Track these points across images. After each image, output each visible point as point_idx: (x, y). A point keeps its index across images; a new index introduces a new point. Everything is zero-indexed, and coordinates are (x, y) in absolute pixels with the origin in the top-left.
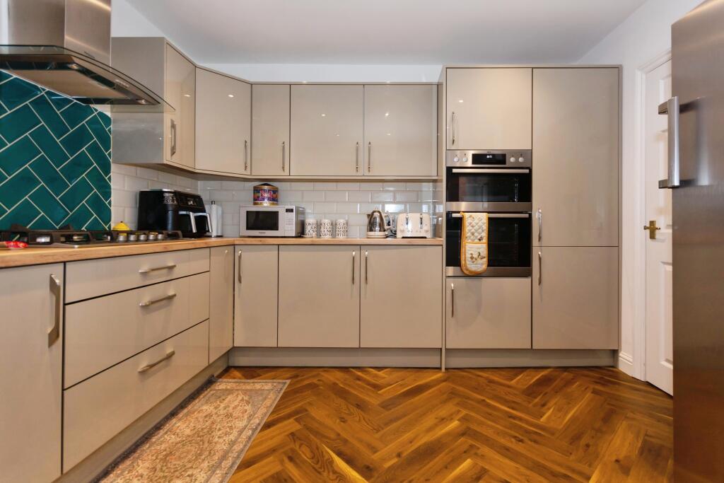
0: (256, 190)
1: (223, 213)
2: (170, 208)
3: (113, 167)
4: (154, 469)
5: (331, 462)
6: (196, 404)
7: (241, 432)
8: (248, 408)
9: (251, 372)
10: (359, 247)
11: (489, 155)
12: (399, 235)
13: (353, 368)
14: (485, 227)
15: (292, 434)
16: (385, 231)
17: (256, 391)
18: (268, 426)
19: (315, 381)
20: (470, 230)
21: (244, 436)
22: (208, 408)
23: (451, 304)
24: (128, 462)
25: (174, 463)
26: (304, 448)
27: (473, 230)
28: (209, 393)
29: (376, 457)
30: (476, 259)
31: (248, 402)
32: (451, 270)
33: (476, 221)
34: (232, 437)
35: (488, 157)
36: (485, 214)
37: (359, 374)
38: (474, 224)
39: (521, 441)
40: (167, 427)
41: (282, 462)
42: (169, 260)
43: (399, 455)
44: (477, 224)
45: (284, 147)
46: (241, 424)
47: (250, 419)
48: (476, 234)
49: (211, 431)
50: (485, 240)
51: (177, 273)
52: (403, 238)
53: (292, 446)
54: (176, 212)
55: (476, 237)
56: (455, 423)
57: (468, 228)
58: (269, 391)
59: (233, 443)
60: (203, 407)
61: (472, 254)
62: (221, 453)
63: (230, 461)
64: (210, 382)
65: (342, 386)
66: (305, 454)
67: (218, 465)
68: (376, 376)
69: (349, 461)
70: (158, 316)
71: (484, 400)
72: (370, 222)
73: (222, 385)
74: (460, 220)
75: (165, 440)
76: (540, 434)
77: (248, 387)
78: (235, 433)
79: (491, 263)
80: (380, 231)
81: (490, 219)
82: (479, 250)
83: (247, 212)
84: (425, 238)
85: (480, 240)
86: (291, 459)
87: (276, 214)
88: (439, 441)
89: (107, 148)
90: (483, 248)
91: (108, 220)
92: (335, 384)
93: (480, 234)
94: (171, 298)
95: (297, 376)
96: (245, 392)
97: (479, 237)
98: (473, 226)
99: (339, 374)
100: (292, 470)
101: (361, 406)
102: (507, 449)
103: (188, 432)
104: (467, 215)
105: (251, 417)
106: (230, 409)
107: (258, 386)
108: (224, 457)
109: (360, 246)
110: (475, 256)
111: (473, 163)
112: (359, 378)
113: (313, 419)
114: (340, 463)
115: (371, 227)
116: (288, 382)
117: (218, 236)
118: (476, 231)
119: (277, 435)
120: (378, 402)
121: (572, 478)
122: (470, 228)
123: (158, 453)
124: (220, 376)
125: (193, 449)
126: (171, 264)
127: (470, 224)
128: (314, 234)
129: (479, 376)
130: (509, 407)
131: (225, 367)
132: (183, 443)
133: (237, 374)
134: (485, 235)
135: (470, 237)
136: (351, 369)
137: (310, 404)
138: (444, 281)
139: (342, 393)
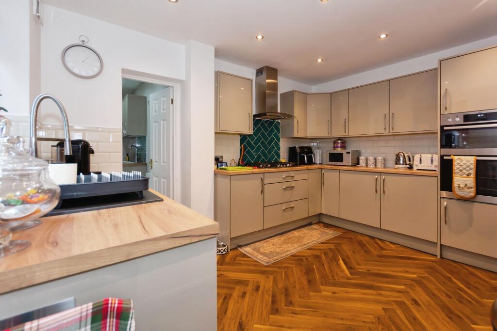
0: (335, 143)
1: (322, 153)
2: (298, 153)
3: (281, 139)
4: (285, 240)
5: (339, 260)
6: (303, 229)
7: (312, 241)
8: (319, 236)
9: (327, 226)
10: (379, 174)
11: (480, 114)
12: (415, 168)
13: (377, 238)
14: (473, 166)
15: (330, 249)
16: (406, 164)
17: (326, 232)
18: (323, 243)
19: (353, 237)
20: (458, 168)
21: (313, 243)
22: (306, 231)
23: (445, 216)
24: (280, 236)
25: (290, 240)
26: (331, 254)
27: (461, 168)
28: (309, 227)
29: (357, 266)
30: (463, 188)
31: (320, 234)
32: (444, 194)
33: (465, 162)
34: (309, 241)
35: (479, 116)
36: (473, 157)
37: (379, 242)
38: (462, 164)
39: (450, 297)
40: (293, 232)
41: (321, 253)
42: (292, 174)
43: (368, 271)
44: (465, 164)
45: (345, 121)
46: (314, 239)
47: (317, 239)
48: (464, 171)
49: (304, 237)
50: (473, 176)
51: (295, 179)
52: (418, 170)
53: (328, 251)
54: (300, 155)
55: (465, 173)
56: (415, 276)
57: (457, 167)
58: (330, 234)
59: (308, 243)
60: (305, 231)
61: (459, 184)
62: (303, 244)
63: (306, 246)
64: (310, 224)
65: (364, 243)
66: (330, 255)
67: (302, 246)
68: (388, 245)
69: (345, 263)
70: (288, 193)
71: (450, 278)
72: (396, 159)
73: (314, 227)
74: (451, 161)
75: (290, 235)
76: (471, 302)
77: (323, 230)
78: (311, 241)
79: (479, 192)
80: (403, 164)
81: (478, 161)
82: (466, 182)
83: (330, 154)
84: (435, 171)
85: (468, 175)
86: (324, 254)
87: (342, 154)
88: (396, 276)
89: (279, 133)
90: (471, 181)
91: (279, 158)
92: (362, 241)
93: (468, 171)
94: (293, 187)
95: (346, 233)
96: (321, 231)
97: (467, 173)
98: (461, 166)
99: (367, 238)
100: (323, 257)
101: (367, 252)
102: (434, 295)
103: (297, 235)
104: (456, 157)
105: (319, 239)
106: (313, 234)
107: (327, 231)
108: (305, 245)
109: (381, 173)
110: (462, 185)
111: (464, 122)
112: (377, 243)
113: (342, 248)
114: (341, 262)
115: (397, 162)
116: (340, 233)
117: (319, 164)
118: (464, 169)
119: (324, 247)
120: (377, 254)
121: (463, 319)
122: (458, 166)
123: (287, 237)
124: (315, 224)
125: (297, 240)
126: (293, 175)
127: (458, 164)
128: (364, 165)
129: (466, 269)
130: (466, 286)
131: (318, 221)
132: (295, 237)
133: (322, 225)
134: (473, 172)
135: (458, 173)
136: (376, 239)
137: (344, 243)
138: (439, 200)
139: (362, 245)
